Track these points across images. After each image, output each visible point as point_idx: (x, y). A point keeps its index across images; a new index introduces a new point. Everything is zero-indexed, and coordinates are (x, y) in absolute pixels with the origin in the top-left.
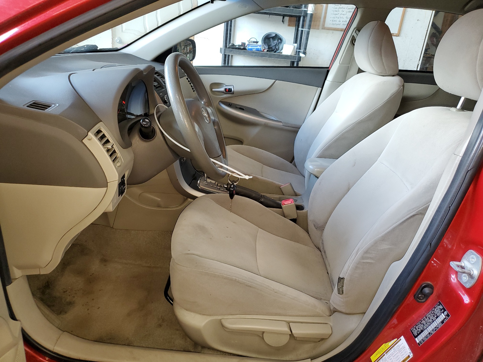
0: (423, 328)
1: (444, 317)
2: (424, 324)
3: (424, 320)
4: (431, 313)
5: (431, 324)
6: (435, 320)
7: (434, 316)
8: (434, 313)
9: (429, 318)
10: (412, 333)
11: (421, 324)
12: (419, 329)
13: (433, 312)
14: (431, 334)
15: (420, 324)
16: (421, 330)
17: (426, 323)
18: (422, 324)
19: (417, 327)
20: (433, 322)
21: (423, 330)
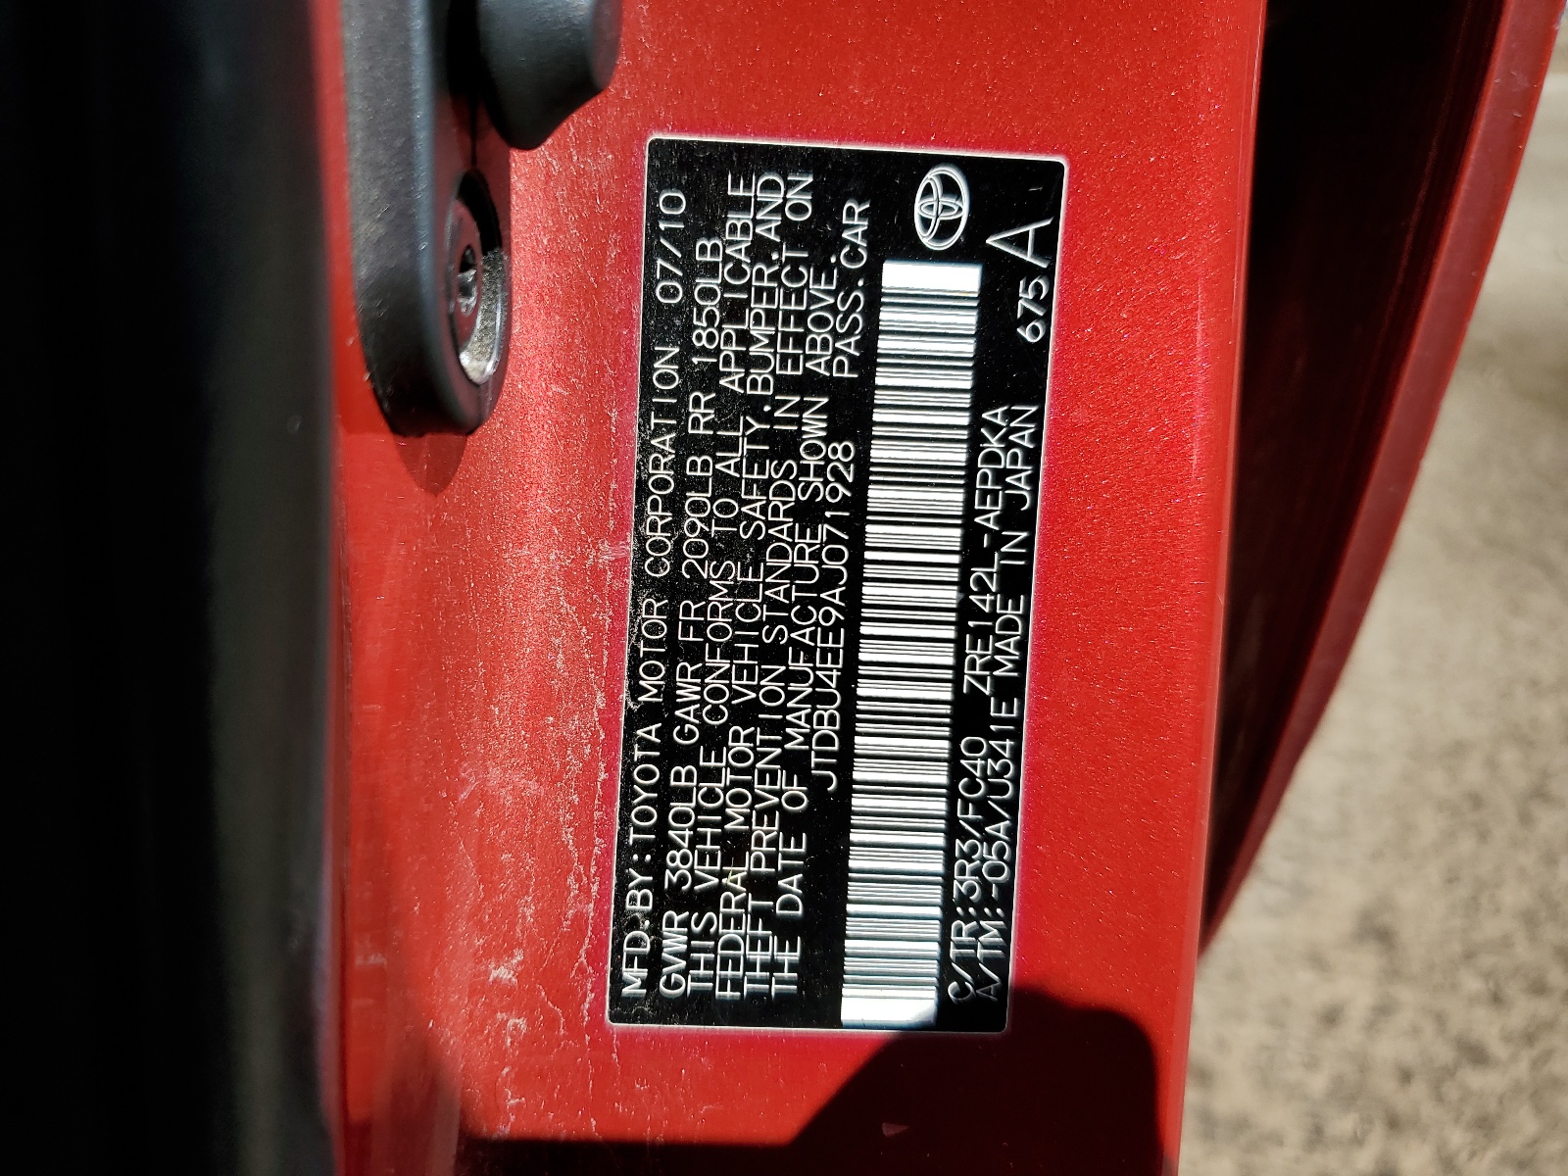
0: (796, 763)
1: (967, 278)
2: (746, 714)
3: (694, 653)
4: (686, 445)
5: (857, 580)
6: (863, 463)
7: (784, 445)
8: (730, 407)
9: (724, 548)
10: (700, 1007)
11: (688, 756)
12: (735, 847)
13: (701, 413)
14: (1009, 689)
15: (681, 775)
16: (792, 825)
17: (772, 654)
18: (714, 739)
19: (678, 867)
20: (856, 514)
21: (817, 786)
